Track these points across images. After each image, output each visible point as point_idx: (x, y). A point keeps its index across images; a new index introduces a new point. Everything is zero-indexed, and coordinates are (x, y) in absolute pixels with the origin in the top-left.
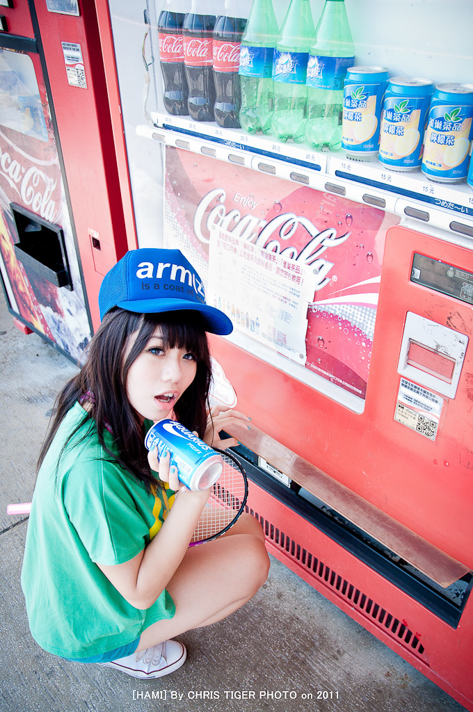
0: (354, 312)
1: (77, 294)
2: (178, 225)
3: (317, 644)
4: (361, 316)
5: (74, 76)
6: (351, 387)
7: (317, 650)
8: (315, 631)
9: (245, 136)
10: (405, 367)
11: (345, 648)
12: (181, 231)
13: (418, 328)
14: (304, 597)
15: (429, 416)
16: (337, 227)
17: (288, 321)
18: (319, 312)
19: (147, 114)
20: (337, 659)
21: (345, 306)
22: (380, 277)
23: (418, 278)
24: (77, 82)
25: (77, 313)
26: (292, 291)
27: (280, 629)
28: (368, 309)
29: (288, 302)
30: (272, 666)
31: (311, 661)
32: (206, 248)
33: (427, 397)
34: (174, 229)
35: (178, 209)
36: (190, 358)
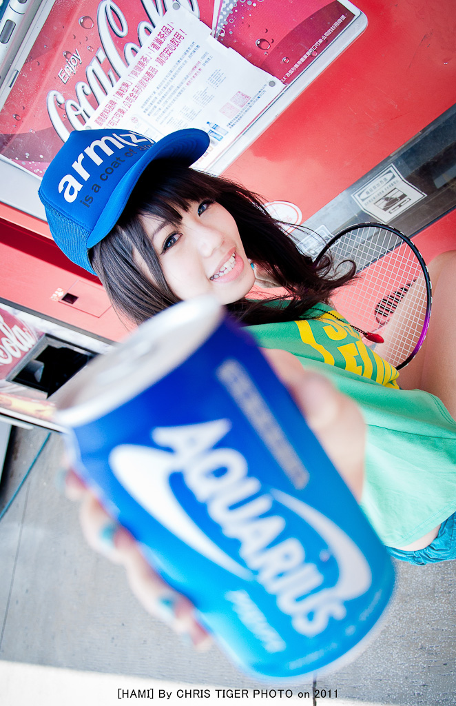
17: (222, 78)
18: (226, 28)
26: (188, 54)
29: (200, 66)
36: (205, 206)
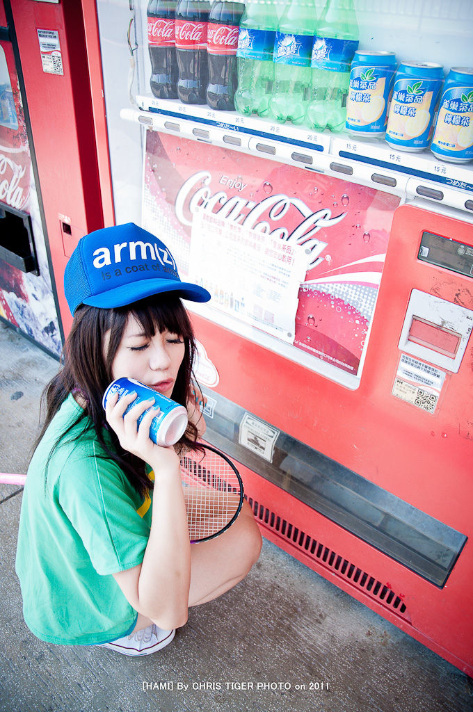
0: (348, 291)
1: (44, 279)
2: (158, 208)
3: (300, 609)
4: (356, 294)
5: (49, 63)
6: (342, 364)
7: (301, 616)
8: (296, 597)
9: (240, 117)
10: (406, 343)
11: (326, 612)
12: (161, 214)
13: (422, 305)
14: (282, 565)
15: (428, 390)
16: (332, 207)
17: (277, 300)
18: (310, 292)
19: (132, 98)
20: (320, 623)
21: (339, 285)
22: (384, 255)
23: (426, 256)
24: (53, 70)
25: (43, 298)
26: (281, 270)
27: (263, 598)
28: (364, 287)
29: (277, 282)
30: (260, 634)
31: (296, 627)
32: (188, 230)
33: (428, 372)
34: (154, 212)
35: (158, 193)
